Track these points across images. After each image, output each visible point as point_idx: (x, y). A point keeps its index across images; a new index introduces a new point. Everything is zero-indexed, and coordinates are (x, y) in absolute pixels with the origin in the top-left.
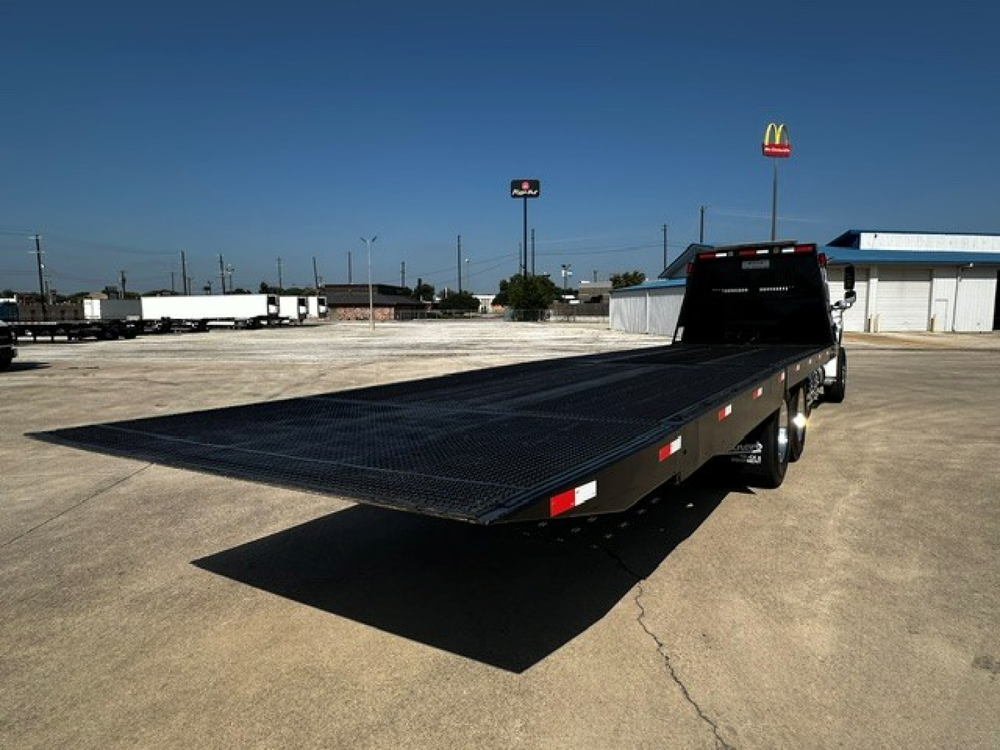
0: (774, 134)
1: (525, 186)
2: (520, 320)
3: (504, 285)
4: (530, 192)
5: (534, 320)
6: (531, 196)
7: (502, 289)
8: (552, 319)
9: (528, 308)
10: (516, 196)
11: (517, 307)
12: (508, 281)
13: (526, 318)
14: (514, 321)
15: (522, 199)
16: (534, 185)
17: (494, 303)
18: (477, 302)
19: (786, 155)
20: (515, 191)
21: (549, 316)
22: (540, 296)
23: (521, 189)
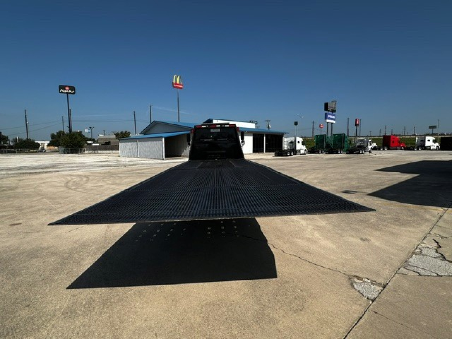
0: (176, 79)
1: (67, 88)
2: (68, 153)
3: (53, 136)
4: (70, 91)
5: (77, 153)
6: (70, 93)
7: (52, 138)
8: (86, 152)
9: (73, 147)
10: (62, 92)
11: (67, 147)
12: (56, 134)
13: (72, 152)
14: (65, 154)
15: (66, 94)
16: (72, 88)
17: (49, 145)
18: (38, 145)
19: (181, 88)
20: (61, 90)
21: (84, 151)
22: (79, 142)
23: (65, 89)
